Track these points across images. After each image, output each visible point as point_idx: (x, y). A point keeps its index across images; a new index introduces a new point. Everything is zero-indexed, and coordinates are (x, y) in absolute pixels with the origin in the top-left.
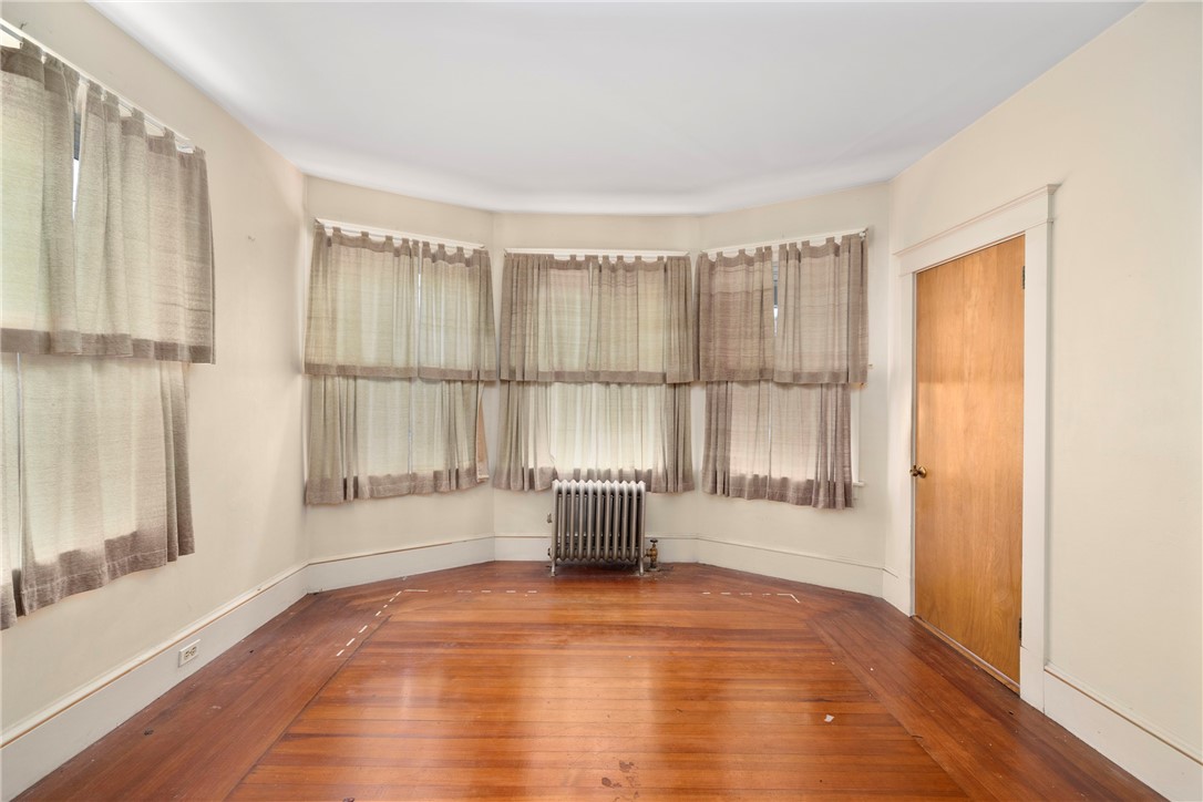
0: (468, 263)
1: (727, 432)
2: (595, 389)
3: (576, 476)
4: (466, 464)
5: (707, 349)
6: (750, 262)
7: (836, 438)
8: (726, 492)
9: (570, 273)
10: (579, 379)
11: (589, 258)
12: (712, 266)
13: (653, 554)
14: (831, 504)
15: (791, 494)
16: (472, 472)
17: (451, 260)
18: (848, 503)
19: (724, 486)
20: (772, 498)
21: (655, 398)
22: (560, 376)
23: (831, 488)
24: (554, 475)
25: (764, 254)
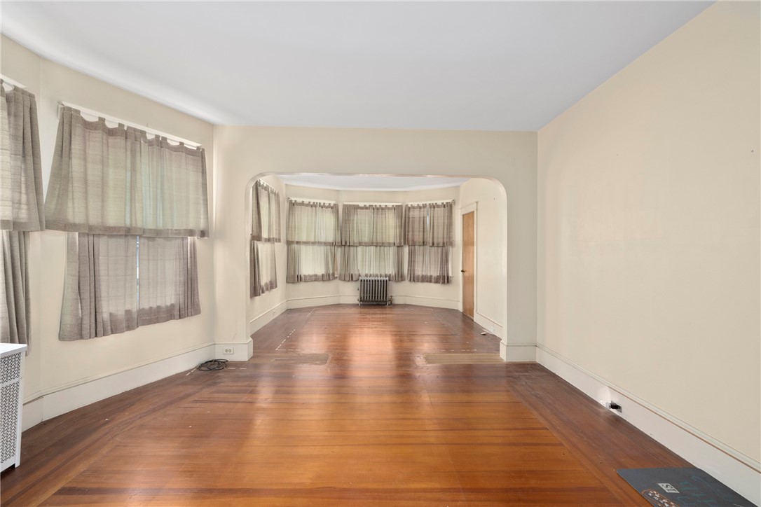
0: (332, 208)
1: (414, 261)
2: (373, 248)
3: (366, 276)
4: (331, 272)
5: (408, 235)
6: (420, 208)
7: (445, 261)
8: (414, 281)
9: (364, 210)
10: (367, 245)
11: (370, 206)
12: (409, 208)
13: (391, 300)
14: (444, 283)
15: (433, 280)
16: (333, 274)
17: (327, 207)
18: (448, 282)
19: (413, 279)
20: (427, 282)
21: (392, 250)
22: (360, 244)
23: (444, 277)
24: (360, 275)
25: (424, 206)
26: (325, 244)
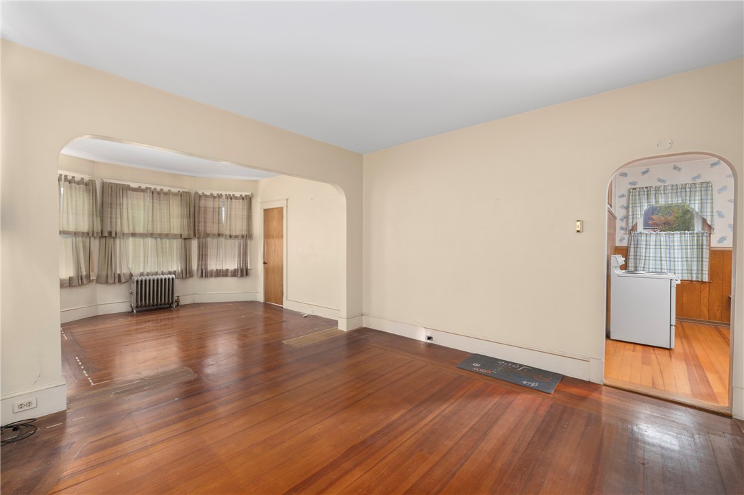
0: (86, 184)
1: (206, 255)
2: (150, 241)
3: (142, 274)
4: (84, 273)
5: (198, 226)
6: (214, 197)
7: (244, 254)
8: (206, 276)
9: (139, 193)
10: (143, 235)
11: (147, 188)
12: (200, 197)
13: (178, 302)
14: (242, 276)
15: (229, 274)
16: (88, 276)
17: (78, 183)
18: (247, 275)
19: (205, 274)
20: (223, 276)
21: (176, 244)
22: (133, 235)
23: (242, 270)
24: (131, 275)
25: (220, 196)
26: (76, 234)
